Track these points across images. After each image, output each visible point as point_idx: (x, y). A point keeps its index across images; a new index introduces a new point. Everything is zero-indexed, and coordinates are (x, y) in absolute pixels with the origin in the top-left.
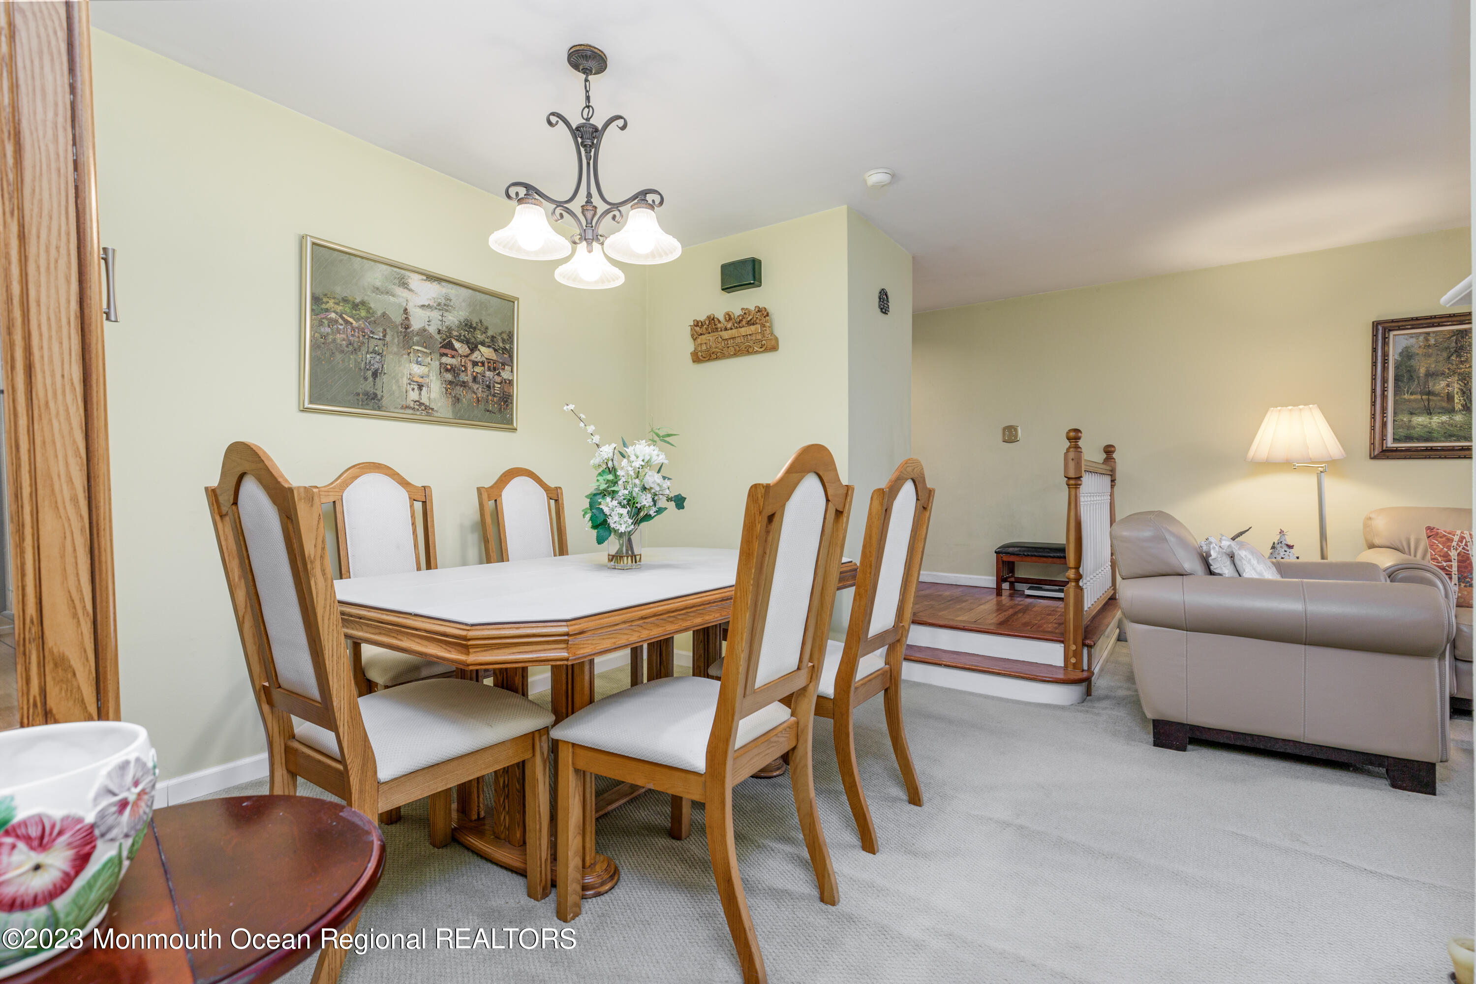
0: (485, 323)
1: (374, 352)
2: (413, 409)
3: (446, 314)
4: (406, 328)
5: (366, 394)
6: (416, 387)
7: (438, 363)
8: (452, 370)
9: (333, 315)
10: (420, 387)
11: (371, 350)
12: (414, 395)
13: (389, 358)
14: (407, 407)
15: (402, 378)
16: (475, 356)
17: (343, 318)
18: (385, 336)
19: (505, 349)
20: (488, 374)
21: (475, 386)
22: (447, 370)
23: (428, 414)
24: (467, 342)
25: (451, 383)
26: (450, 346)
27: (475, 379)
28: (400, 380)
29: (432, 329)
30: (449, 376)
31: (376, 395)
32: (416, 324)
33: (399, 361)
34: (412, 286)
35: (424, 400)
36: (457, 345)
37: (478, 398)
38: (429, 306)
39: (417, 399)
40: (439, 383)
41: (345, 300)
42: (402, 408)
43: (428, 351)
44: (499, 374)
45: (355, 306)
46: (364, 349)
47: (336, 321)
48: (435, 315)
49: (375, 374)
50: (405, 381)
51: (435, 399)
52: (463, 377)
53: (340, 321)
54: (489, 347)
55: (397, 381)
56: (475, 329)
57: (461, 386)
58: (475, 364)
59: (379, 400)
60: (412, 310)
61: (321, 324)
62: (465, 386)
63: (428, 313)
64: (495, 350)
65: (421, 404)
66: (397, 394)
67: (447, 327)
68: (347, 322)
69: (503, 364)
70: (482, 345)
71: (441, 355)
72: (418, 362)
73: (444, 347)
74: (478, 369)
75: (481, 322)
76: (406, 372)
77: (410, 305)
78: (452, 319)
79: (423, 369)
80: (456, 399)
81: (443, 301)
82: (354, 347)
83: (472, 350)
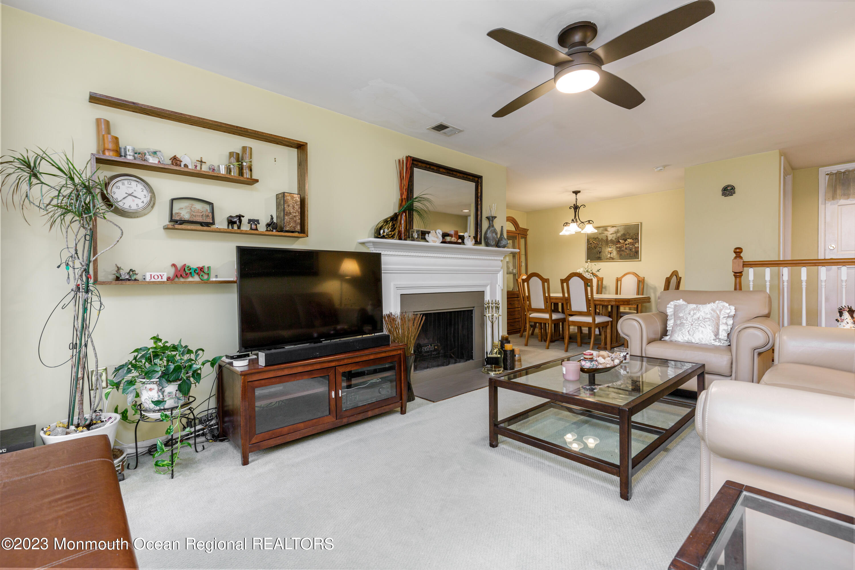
0: (629, 233)
1: (600, 248)
3: (617, 234)
4: (607, 240)
5: (598, 257)
6: (609, 254)
7: (615, 247)
8: (620, 248)
10: (611, 253)
12: (609, 256)
13: (603, 248)
14: (608, 259)
16: (627, 242)
18: (602, 244)
19: (636, 238)
20: (630, 246)
21: (626, 250)
22: (618, 248)
23: (613, 260)
24: (623, 239)
25: (619, 251)
26: (619, 242)
27: (626, 249)
29: (614, 239)
30: (618, 249)
31: (600, 257)
32: (609, 239)
33: (605, 248)
34: (608, 230)
35: (612, 256)
36: (621, 241)
37: (627, 254)
38: (613, 233)
40: (615, 252)
41: (593, 238)
42: (606, 259)
43: (612, 244)
44: (634, 246)
45: (595, 239)
46: (597, 248)
47: (592, 243)
48: (615, 235)
49: (600, 253)
50: (607, 253)
51: (614, 256)
52: (623, 249)
54: (631, 239)
55: (605, 253)
56: (626, 235)
57: (622, 251)
58: (626, 244)
60: (608, 235)
61: (589, 244)
63: (613, 235)
64: (633, 239)
65: (611, 257)
66: (605, 256)
67: (618, 237)
68: (594, 243)
69: (636, 243)
70: (628, 239)
71: (616, 244)
72: (610, 248)
73: (617, 242)
74: (627, 246)
75: (628, 233)
76: (607, 251)
77: (608, 234)
78: (619, 235)
79: (611, 249)
80: (621, 255)
81: (617, 231)
82: (595, 248)
83: (625, 241)
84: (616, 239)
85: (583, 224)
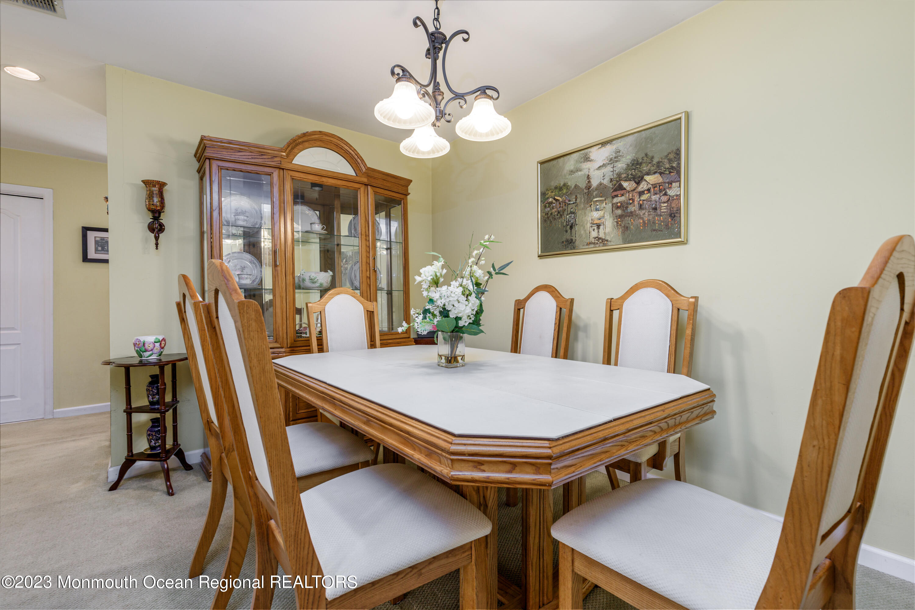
0: (650, 154)
1: (571, 212)
2: (594, 243)
3: (616, 164)
4: (589, 189)
5: (567, 241)
6: (595, 228)
7: (610, 205)
8: (623, 206)
9: (551, 200)
10: (598, 226)
11: (569, 212)
12: (594, 234)
13: (579, 213)
14: (591, 243)
15: (587, 224)
16: (643, 186)
17: (555, 199)
18: (576, 200)
19: (672, 168)
20: (654, 197)
21: (641, 213)
22: (618, 208)
23: (605, 245)
24: (634, 178)
25: (620, 216)
26: (621, 188)
27: (641, 207)
28: (586, 226)
29: (606, 182)
30: (619, 212)
31: (572, 240)
32: (595, 183)
33: (585, 213)
34: (592, 158)
35: (602, 235)
36: (625, 184)
37: (644, 223)
38: (604, 165)
39: (597, 236)
40: (611, 220)
41: (556, 188)
42: (588, 244)
43: (603, 199)
44: (665, 194)
45: (561, 189)
46: (566, 213)
47: (551, 203)
48: (609, 168)
49: (571, 227)
50: (589, 225)
51: (609, 233)
52: (631, 208)
53: (554, 201)
54: (655, 173)
55: (584, 228)
56: (641, 164)
57: (629, 216)
58: (641, 193)
59: (574, 243)
60: (592, 173)
61: (545, 207)
62: (632, 216)
63: (604, 170)
64: (661, 173)
65: (600, 239)
66: (584, 236)
67: (617, 174)
68: (557, 200)
69: (670, 183)
70: (648, 174)
71: (613, 198)
72: (597, 210)
73: (615, 190)
74: (644, 197)
75: (646, 155)
76: (589, 219)
77: (592, 170)
78: (621, 166)
79: (600, 213)
80: (626, 228)
81: (614, 155)
82: (560, 214)
83: (638, 183)
84: (611, 180)
85: (462, 102)
